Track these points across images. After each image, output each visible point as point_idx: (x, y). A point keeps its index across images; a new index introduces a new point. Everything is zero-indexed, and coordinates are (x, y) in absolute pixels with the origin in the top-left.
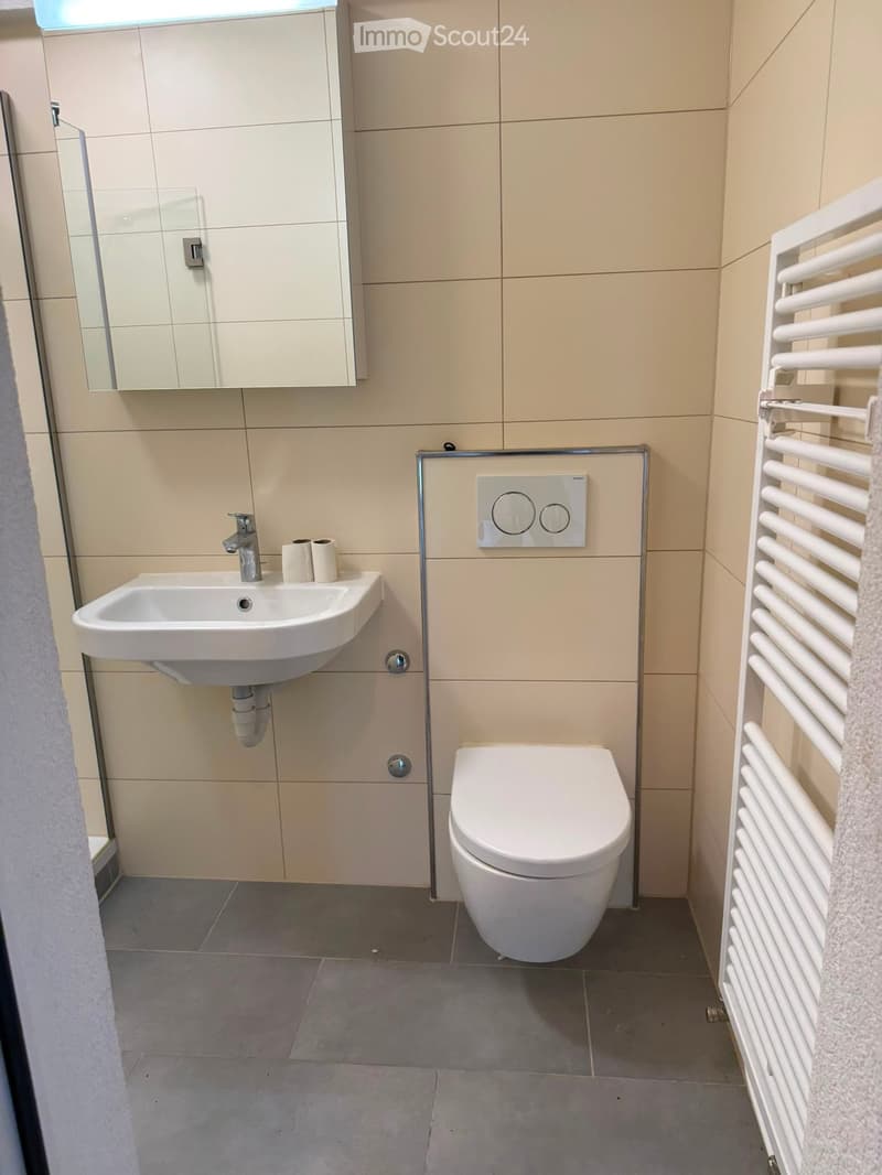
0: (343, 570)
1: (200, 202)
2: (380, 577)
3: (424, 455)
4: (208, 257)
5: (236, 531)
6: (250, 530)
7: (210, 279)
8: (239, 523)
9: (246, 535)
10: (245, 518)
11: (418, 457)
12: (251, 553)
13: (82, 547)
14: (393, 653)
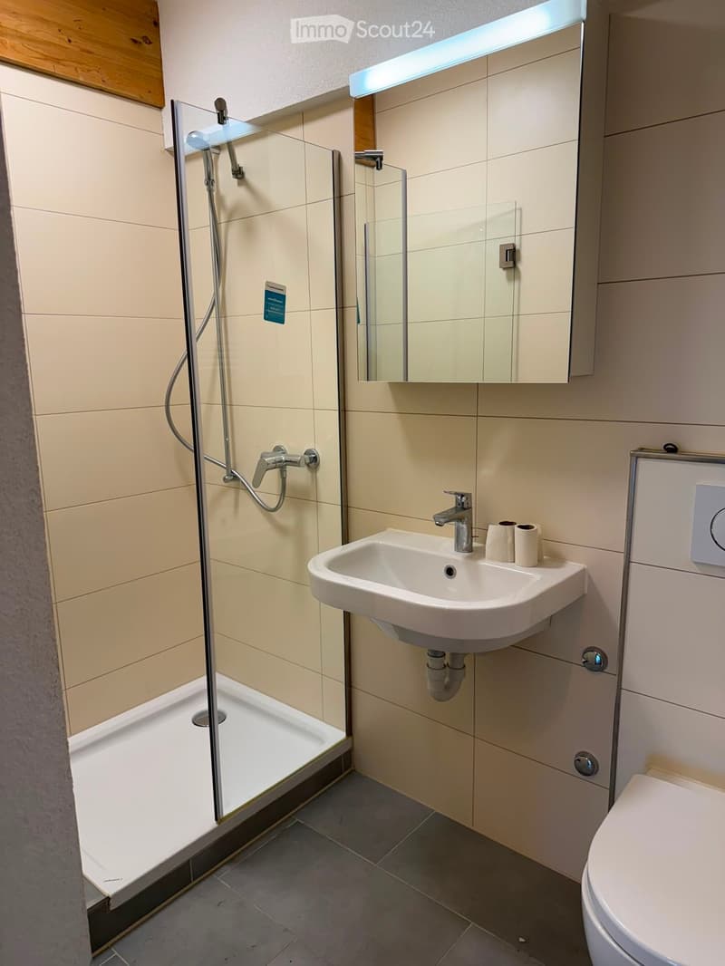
0: (545, 556)
1: (518, 212)
2: (584, 570)
3: (641, 453)
4: (520, 260)
5: (454, 505)
6: (465, 506)
7: (519, 278)
8: (457, 499)
9: (461, 511)
10: (462, 496)
11: (632, 455)
12: (465, 526)
13: (354, 501)
14: (591, 649)
